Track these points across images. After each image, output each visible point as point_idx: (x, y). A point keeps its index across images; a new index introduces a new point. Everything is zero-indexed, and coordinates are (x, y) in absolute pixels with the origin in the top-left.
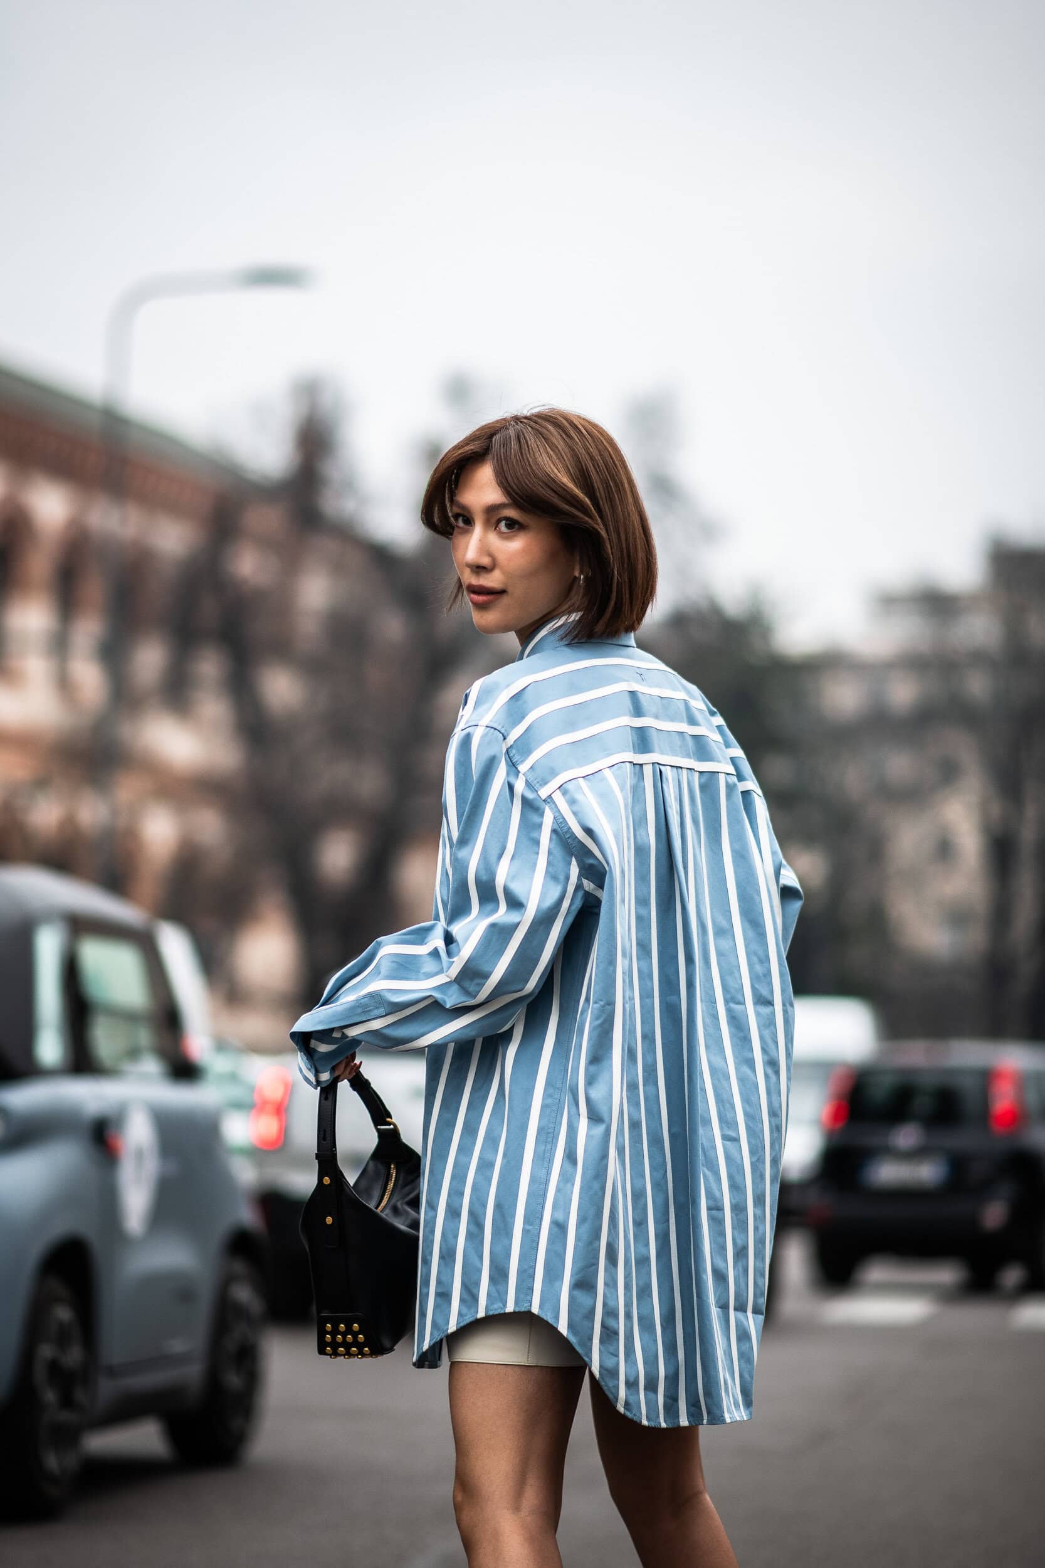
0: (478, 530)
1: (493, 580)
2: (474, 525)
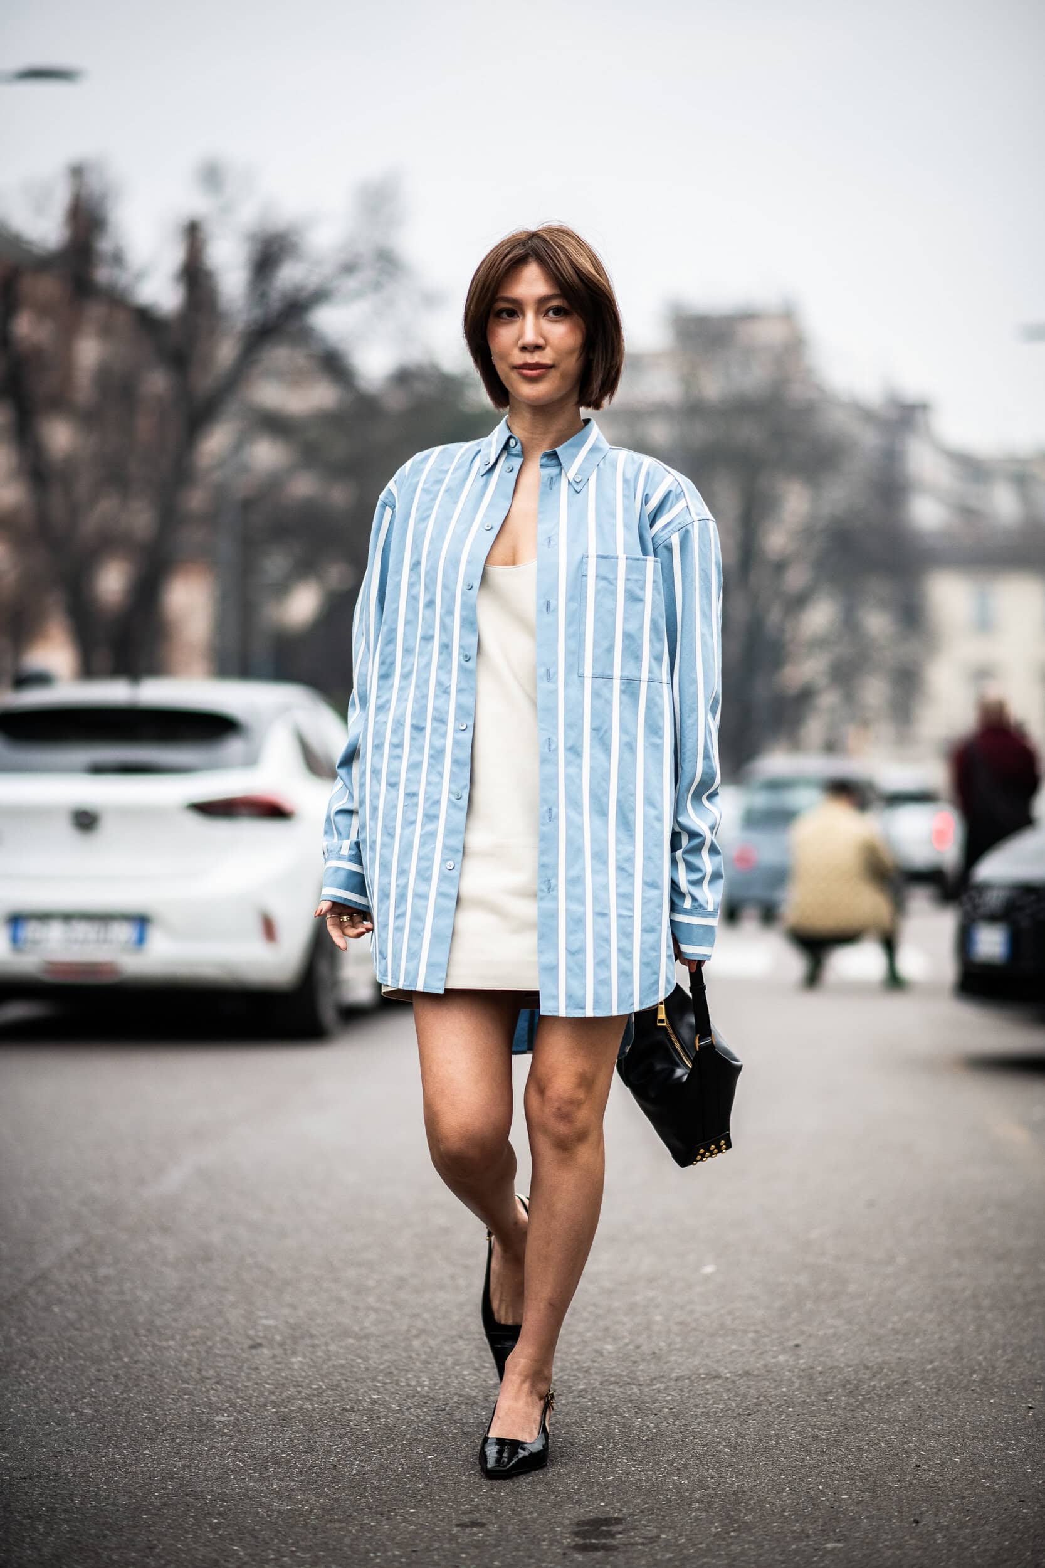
0: (530, 316)
1: (544, 357)
2: (524, 314)
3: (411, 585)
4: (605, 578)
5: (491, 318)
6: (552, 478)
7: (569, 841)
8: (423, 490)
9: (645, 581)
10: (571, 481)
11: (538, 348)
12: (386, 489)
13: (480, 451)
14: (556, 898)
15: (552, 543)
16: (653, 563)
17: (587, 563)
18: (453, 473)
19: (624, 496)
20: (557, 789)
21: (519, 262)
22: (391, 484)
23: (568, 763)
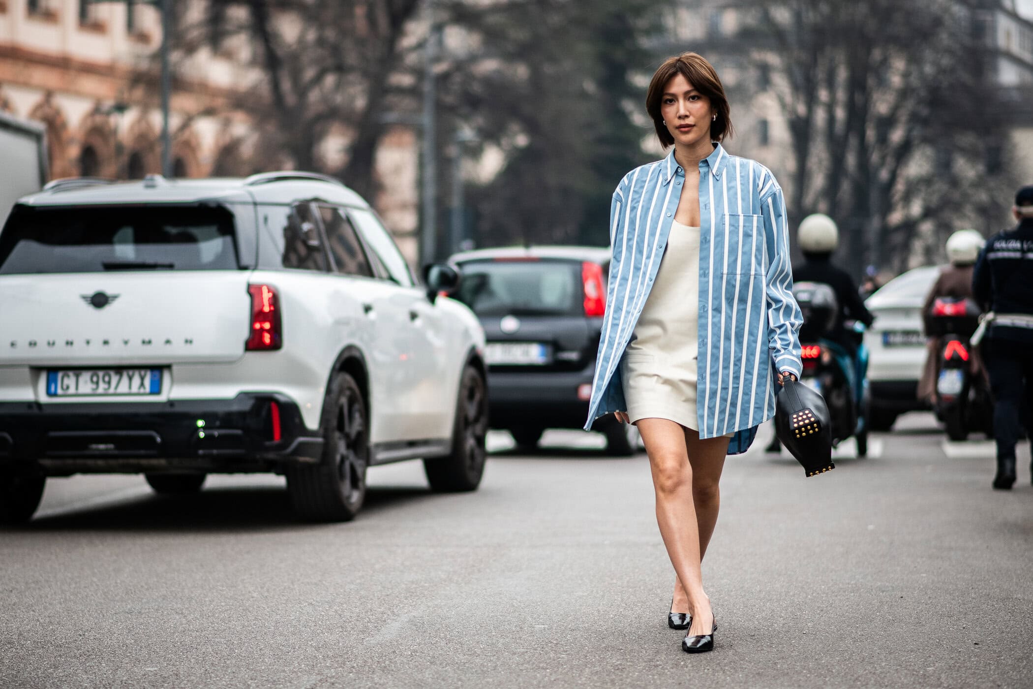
0: (681, 101)
1: (690, 121)
2: (678, 100)
3: (629, 240)
4: (733, 226)
5: (663, 104)
6: (705, 173)
7: (713, 355)
8: (634, 191)
9: (753, 227)
10: (714, 174)
11: (687, 116)
12: (615, 192)
13: (661, 170)
14: (705, 383)
15: (707, 207)
16: (756, 218)
17: (725, 218)
18: (648, 183)
19: (741, 184)
20: (707, 330)
21: (673, 75)
22: (618, 189)
23: (713, 317)
